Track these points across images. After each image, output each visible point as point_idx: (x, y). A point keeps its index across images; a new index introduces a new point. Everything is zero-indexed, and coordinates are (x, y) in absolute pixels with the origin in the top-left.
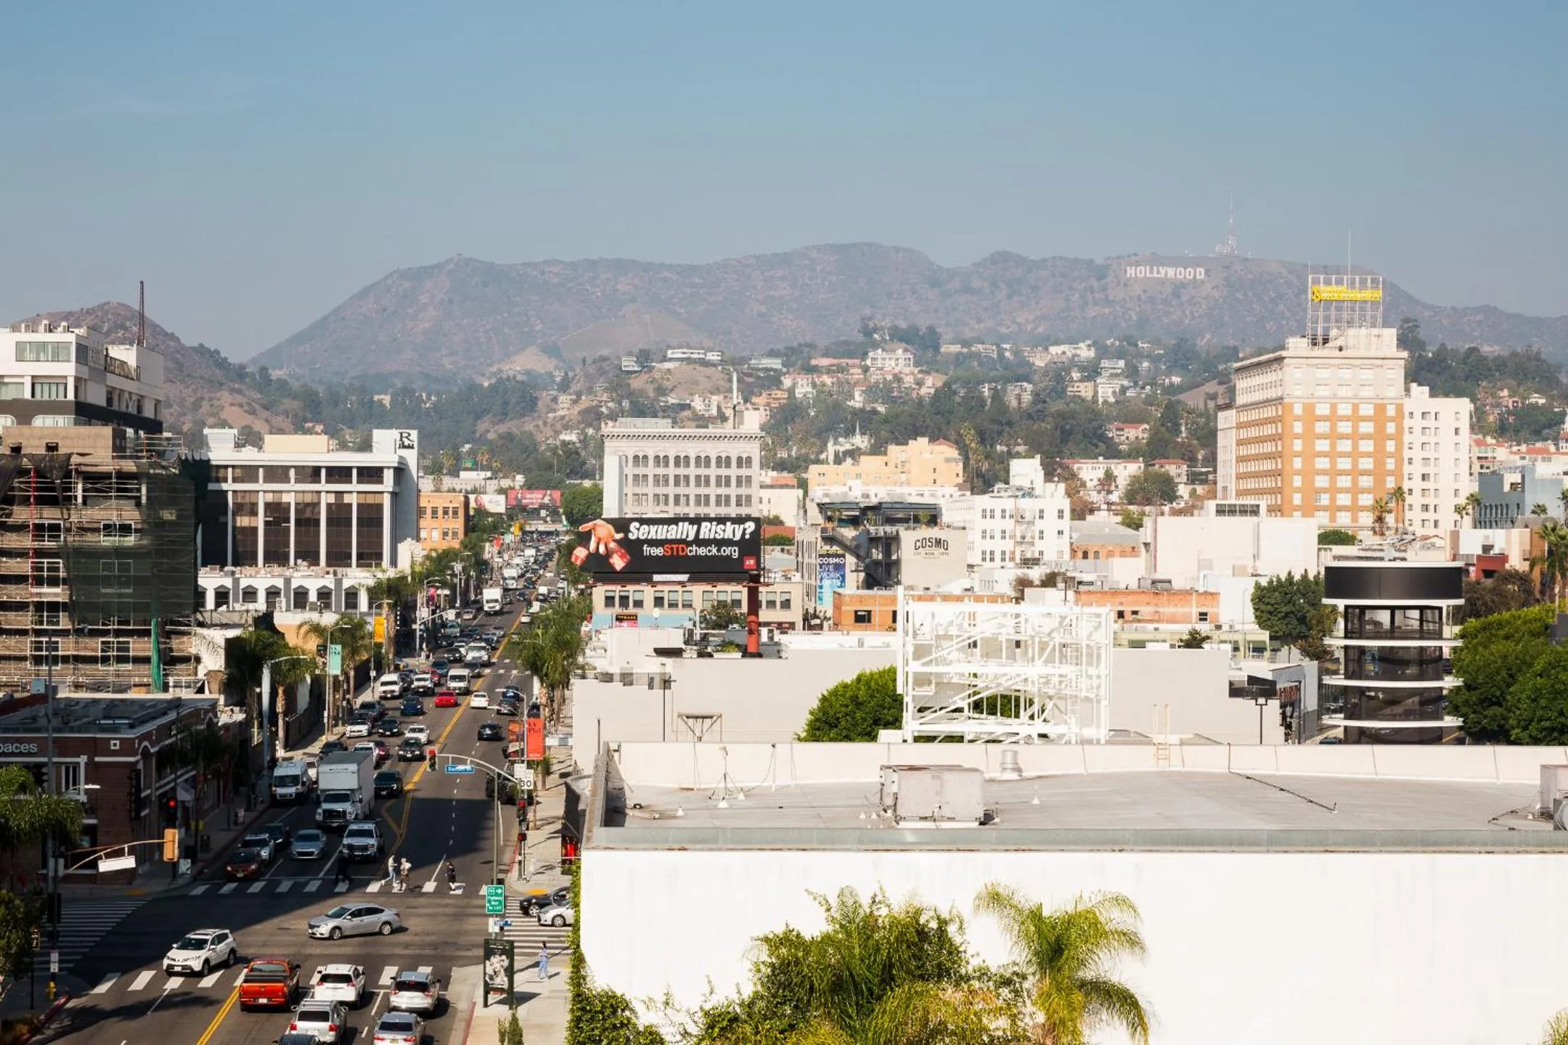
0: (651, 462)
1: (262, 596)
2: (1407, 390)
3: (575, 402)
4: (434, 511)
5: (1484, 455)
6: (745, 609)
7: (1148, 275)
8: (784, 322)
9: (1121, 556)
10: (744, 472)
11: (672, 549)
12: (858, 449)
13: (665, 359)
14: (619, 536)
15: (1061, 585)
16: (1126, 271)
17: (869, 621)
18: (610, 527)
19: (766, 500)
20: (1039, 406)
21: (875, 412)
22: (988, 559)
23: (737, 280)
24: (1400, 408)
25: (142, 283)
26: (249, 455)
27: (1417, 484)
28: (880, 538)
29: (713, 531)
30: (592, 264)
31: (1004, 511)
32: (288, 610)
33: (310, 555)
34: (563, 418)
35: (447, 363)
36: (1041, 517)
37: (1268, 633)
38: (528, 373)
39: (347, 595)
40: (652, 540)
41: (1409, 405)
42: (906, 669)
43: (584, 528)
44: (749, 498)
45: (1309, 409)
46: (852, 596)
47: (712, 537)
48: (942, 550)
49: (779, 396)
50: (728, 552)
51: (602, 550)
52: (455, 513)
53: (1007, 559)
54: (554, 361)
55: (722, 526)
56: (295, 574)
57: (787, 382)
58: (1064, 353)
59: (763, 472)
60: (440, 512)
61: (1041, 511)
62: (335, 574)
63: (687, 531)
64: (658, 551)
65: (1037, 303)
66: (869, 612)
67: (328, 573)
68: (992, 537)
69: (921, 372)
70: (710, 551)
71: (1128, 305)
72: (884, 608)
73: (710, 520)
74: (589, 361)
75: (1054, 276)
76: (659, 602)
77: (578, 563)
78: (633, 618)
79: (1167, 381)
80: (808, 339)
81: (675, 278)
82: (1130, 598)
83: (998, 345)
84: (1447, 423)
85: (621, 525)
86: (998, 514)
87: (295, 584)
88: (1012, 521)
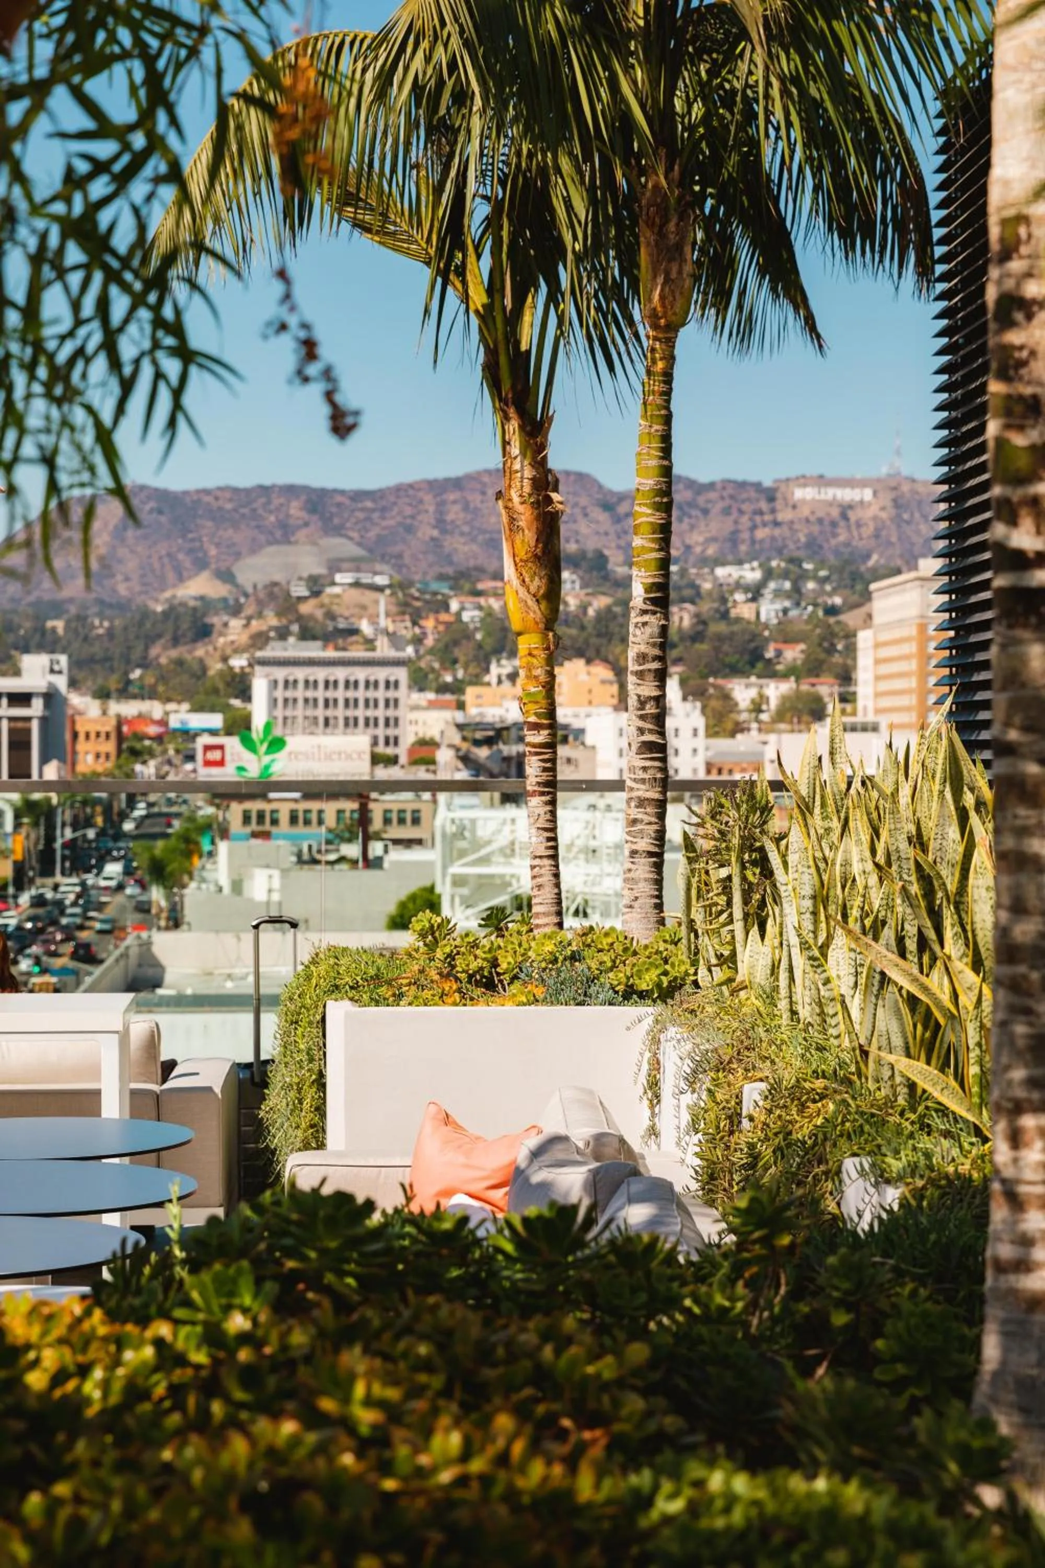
0: (301, 685)
3: (247, 626)
4: (87, 736)
7: (816, 496)
8: (456, 545)
10: (393, 694)
13: (333, 584)
16: (794, 493)
20: (700, 627)
23: (409, 504)
28: (512, 758)
30: (264, 490)
34: (233, 642)
35: (122, 590)
36: (676, 735)
38: (202, 598)
44: (396, 718)
48: (573, 768)
49: (446, 619)
52: (108, 735)
54: (228, 586)
57: (454, 606)
58: (730, 574)
60: (93, 736)
61: (676, 729)
65: (707, 525)
69: (587, 594)
71: (797, 527)
74: (261, 586)
75: (723, 498)
76: (294, 820)
78: (266, 835)
79: (830, 601)
80: (479, 562)
81: (349, 502)
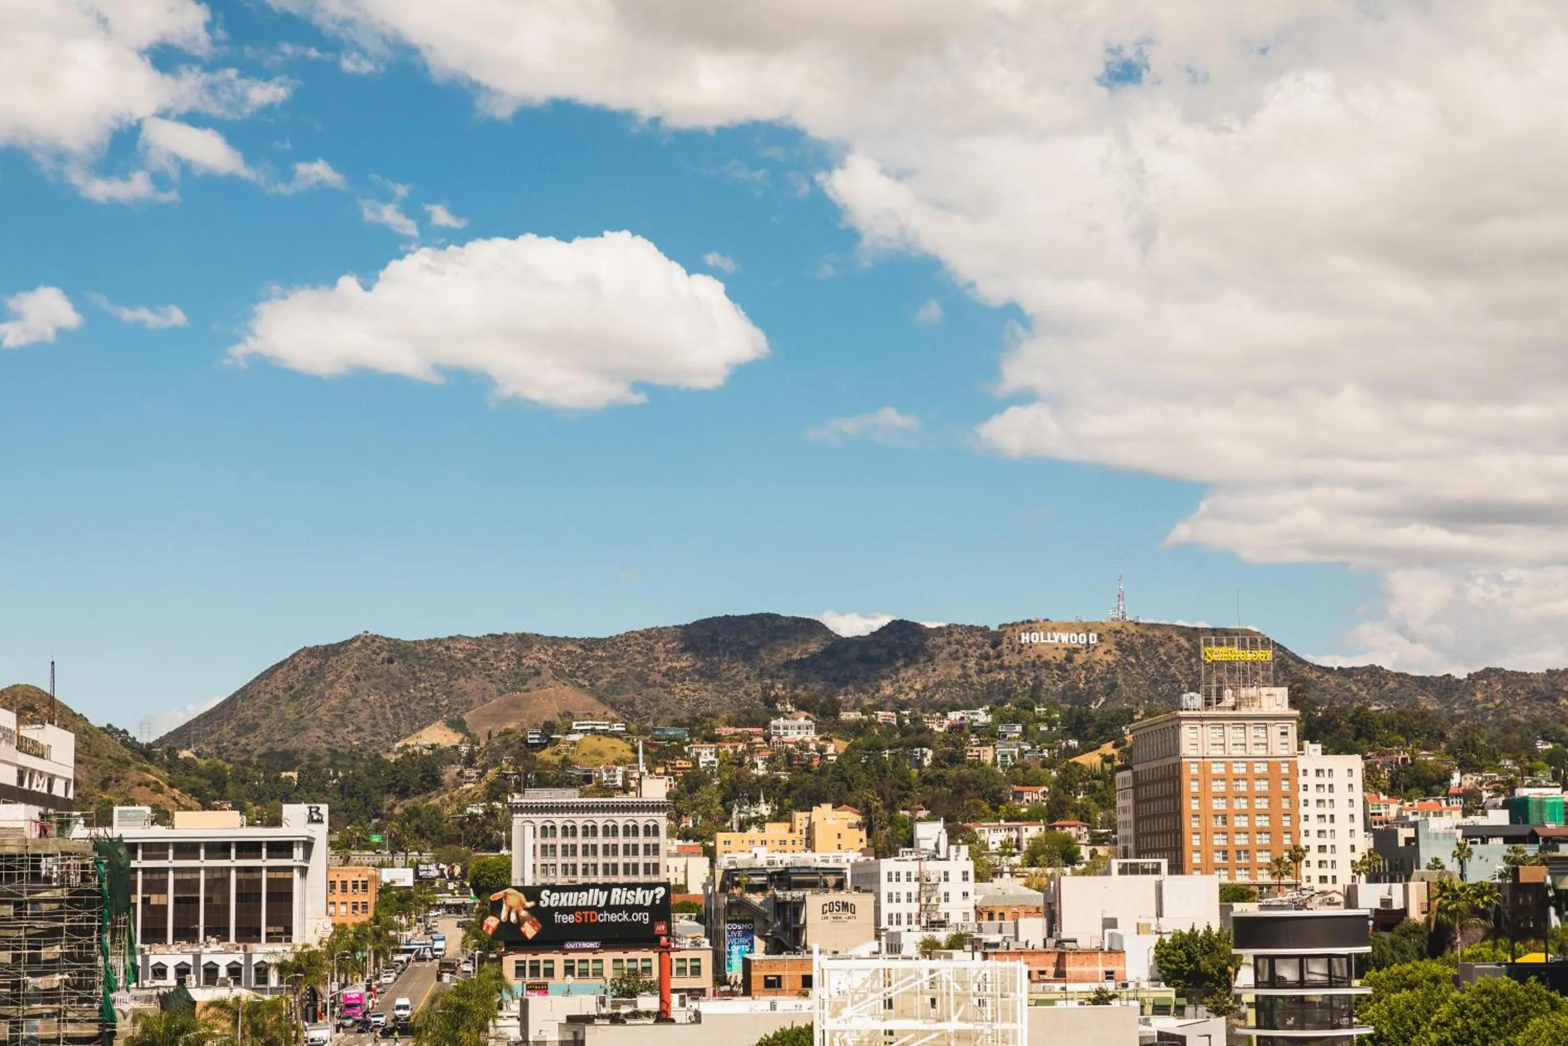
0: (559, 832)
1: (171, 973)
2: (1300, 748)
3: (481, 776)
4: (344, 885)
5: (1377, 811)
6: (655, 975)
7: (1043, 641)
8: (686, 692)
9: (1026, 917)
10: (652, 840)
11: (583, 916)
12: (762, 816)
13: (570, 731)
14: (530, 904)
15: (968, 947)
16: (1020, 638)
17: (780, 986)
18: (522, 895)
19: (672, 869)
20: (940, 771)
21: (778, 780)
22: (894, 922)
23: (639, 652)
24: (1293, 766)
25: (53, 663)
26: (158, 833)
27: (1313, 842)
28: (788, 903)
29: (624, 897)
30: (497, 638)
31: (909, 874)
32: (198, 986)
33: (218, 930)
34: (468, 791)
35: (354, 740)
36: (946, 880)
37: (1173, 990)
38: (433, 747)
39: (258, 970)
40: (563, 907)
41: (1302, 763)
42: (824, 1027)
43: (495, 897)
44: (656, 866)
45: (1204, 769)
46: (761, 961)
47: (623, 903)
48: (849, 914)
49: (683, 766)
50: (639, 917)
51: (513, 918)
52: (365, 887)
53: (914, 922)
54: (460, 736)
55: (633, 892)
56: (205, 951)
57: (691, 752)
58: (962, 718)
59: (669, 841)
60: (350, 886)
61: (946, 873)
62: (245, 949)
63: (596, 897)
64: (569, 919)
65: (934, 670)
66: (779, 977)
67: (238, 949)
68: (898, 900)
69: (822, 739)
70: (620, 917)
71: (1023, 671)
72: (794, 973)
73: (621, 886)
74: (494, 735)
75: (949, 643)
76: (569, 970)
77: (490, 932)
78: (544, 988)
79: (1064, 744)
80: (711, 709)
81: (579, 651)
82: (1037, 958)
83: (897, 713)
84: (1340, 780)
85: (532, 893)
86: (903, 877)
87: (204, 960)
88: (918, 883)
